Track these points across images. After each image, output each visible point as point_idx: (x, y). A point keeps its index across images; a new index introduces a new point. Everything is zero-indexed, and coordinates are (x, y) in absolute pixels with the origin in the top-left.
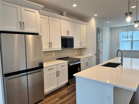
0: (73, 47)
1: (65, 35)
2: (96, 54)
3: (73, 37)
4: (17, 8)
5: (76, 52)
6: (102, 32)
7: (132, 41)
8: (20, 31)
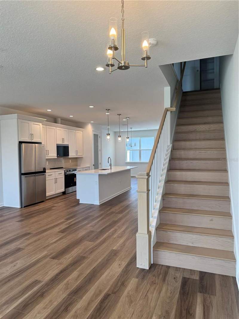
0: (68, 155)
1: (60, 142)
2: (94, 165)
3: (68, 145)
4: (29, 123)
5: (70, 162)
6: (101, 139)
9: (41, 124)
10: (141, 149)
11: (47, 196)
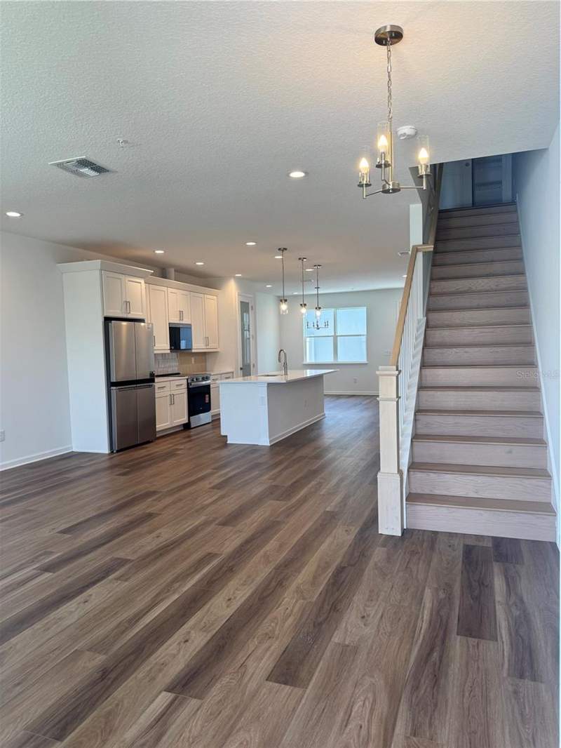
1: (175, 320)
2: (241, 369)
3: (190, 325)
4: (121, 279)
5: (193, 362)
6: (255, 313)
7: (335, 337)
8: (125, 316)
9: (142, 281)
10: (338, 334)
11: (157, 430)
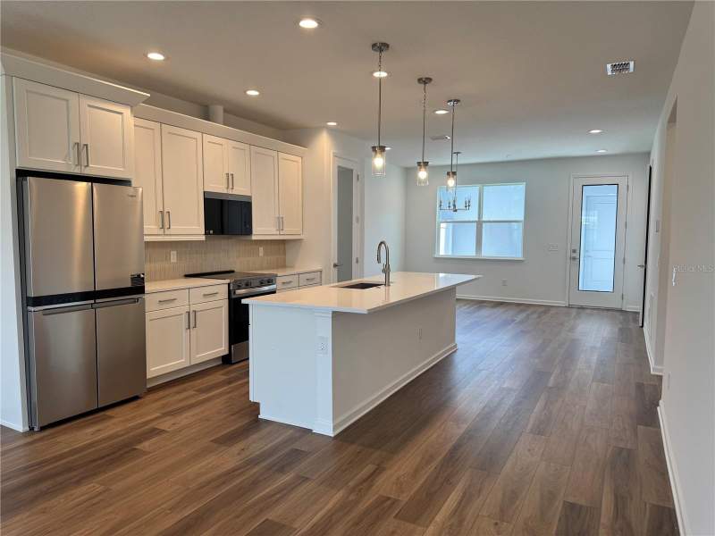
0: (249, 232)
1: (218, 187)
2: (335, 266)
3: (250, 197)
4: (67, 101)
5: (261, 254)
6: (363, 185)
7: (480, 224)
9: (127, 111)
10: (484, 219)
11: (148, 377)
